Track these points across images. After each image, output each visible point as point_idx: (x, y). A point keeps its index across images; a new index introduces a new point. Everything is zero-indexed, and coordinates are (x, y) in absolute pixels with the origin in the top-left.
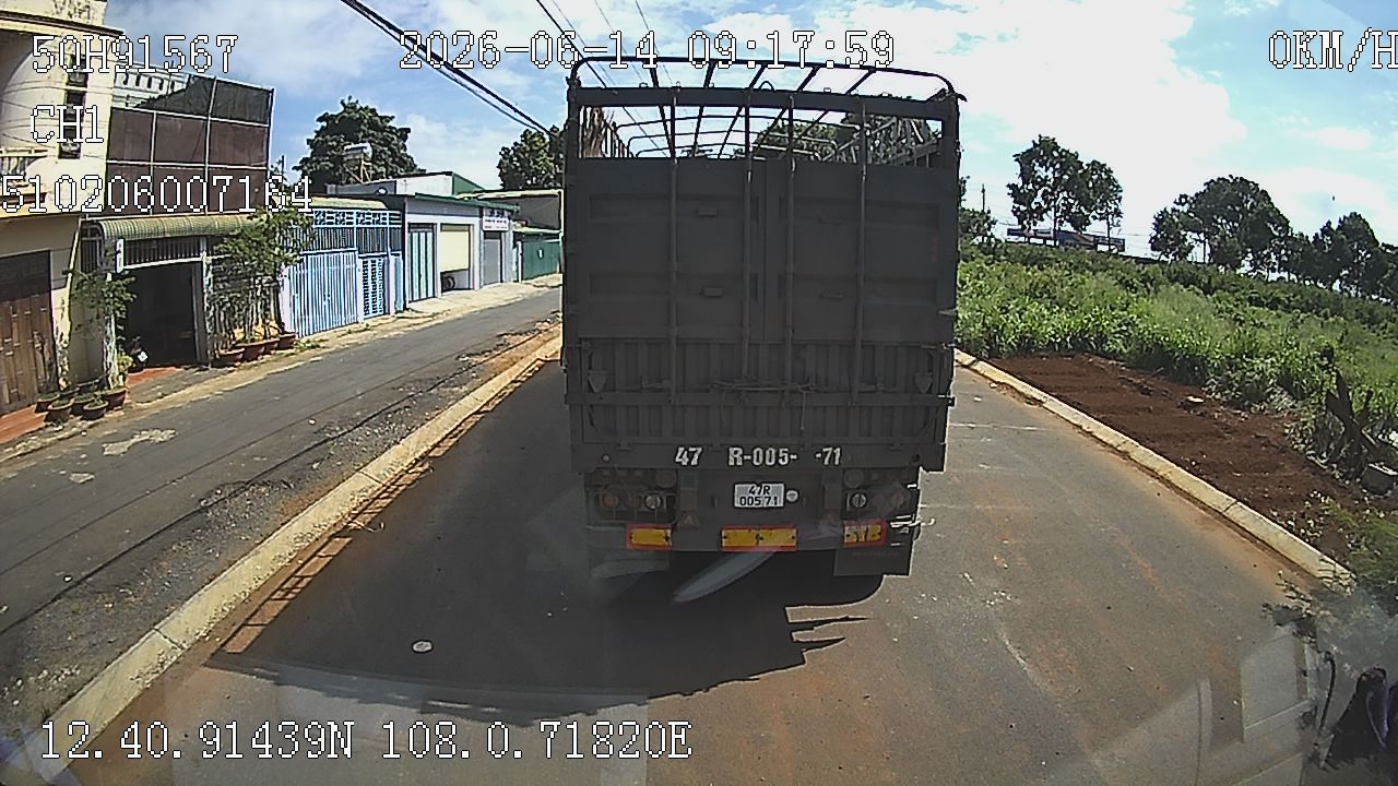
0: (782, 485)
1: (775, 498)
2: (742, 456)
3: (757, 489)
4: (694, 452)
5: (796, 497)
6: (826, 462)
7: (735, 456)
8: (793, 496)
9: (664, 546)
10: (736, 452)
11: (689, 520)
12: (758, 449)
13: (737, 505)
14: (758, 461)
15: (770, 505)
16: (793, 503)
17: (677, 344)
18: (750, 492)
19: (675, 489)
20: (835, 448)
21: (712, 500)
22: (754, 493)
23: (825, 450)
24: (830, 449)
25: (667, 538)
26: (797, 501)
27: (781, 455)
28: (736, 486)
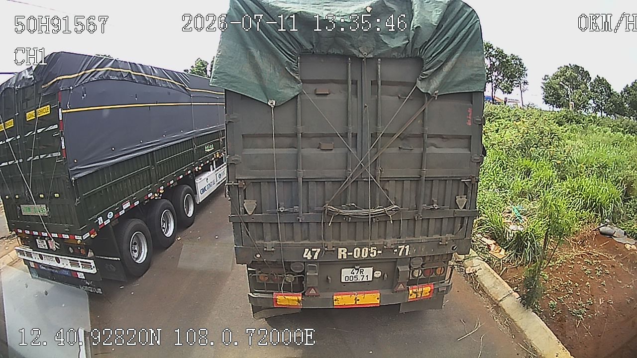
0: (371, 269)
1: (367, 276)
2: (346, 253)
3: (355, 271)
4: (316, 251)
5: (380, 275)
6: (400, 254)
7: (342, 253)
8: (378, 274)
9: (297, 306)
10: (342, 251)
11: (313, 291)
12: (357, 248)
13: (342, 281)
14: (357, 255)
15: (363, 280)
16: (378, 278)
17: (303, 182)
18: (351, 273)
19: (303, 273)
20: (406, 246)
21: (327, 278)
22: (354, 273)
23: (400, 247)
24: (404, 246)
25: (298, 301)
26: (380, 277)
27: (372, 252)
28: (343, 270)
